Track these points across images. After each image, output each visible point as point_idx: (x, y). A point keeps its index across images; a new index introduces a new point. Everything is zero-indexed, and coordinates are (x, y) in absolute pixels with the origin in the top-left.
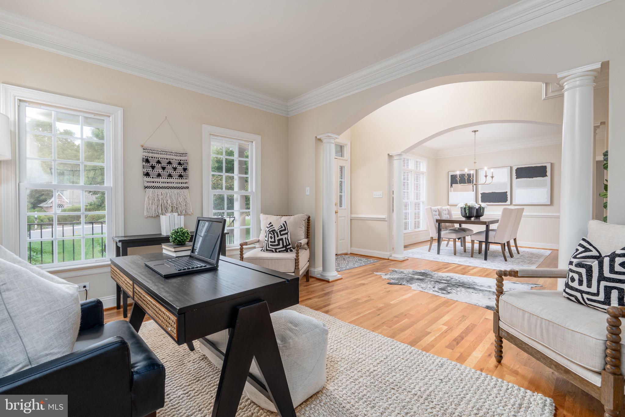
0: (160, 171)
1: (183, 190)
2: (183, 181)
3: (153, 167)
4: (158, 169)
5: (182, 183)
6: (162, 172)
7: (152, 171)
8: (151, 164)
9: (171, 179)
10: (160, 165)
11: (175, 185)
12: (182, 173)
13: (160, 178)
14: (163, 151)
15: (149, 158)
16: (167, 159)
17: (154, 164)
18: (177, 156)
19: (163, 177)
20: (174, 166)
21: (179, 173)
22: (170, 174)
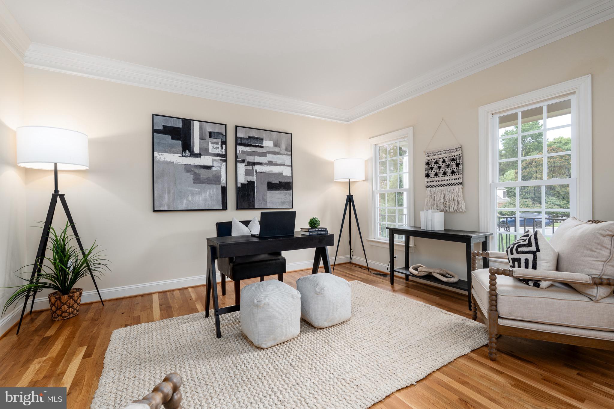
0: (437, 171)
1: (456, 186)
2: (456, 177)
3: (432, 168)
4: (436, 170)
5: (455, 179)
6: (439, 172)
7: (432, 172)
8: (431, 165)
9: (445, 177)
10: (437, 165)
11: (448, 182)
12: (454, 169)
13: (437, 177)
14: (440, 152)
15: (429, 161)
16: (442, 158)
17: (432, 165)
18: (451, 152)
19: (439, 176)
20: (448, 164)
21: (450, 169)
22: (444, 172)
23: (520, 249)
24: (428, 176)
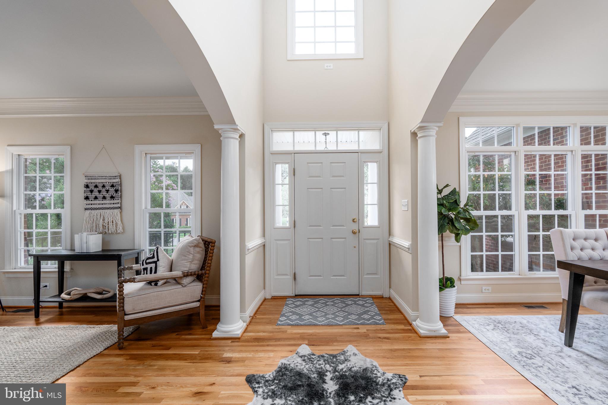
0: (97, 194)
1: (115, 210)
2: (115, 201)
3: (92, 191)
4: (96, 193)
5: (114, 204)
6: (99, 195)
7: (91, 195)
8: (90, 188)
9: (105, 201)
10: (97, 189)
11: (108, 206)
12: (113, 194)
13: (97, 200)
14: (100, 177)
15: (89, 184)
16: (102, 183)
17: (92, 188)
18: (111, 179)
19: (99, 199)
20: (107, 189)
21: (109, 194)
22: (104, 196)
23: (148, 261)
24: (87, 198)
